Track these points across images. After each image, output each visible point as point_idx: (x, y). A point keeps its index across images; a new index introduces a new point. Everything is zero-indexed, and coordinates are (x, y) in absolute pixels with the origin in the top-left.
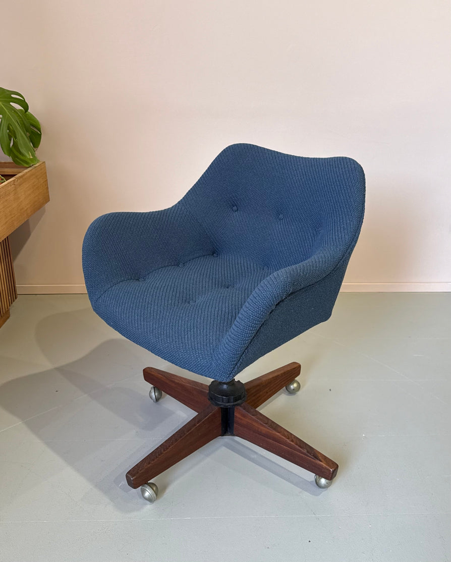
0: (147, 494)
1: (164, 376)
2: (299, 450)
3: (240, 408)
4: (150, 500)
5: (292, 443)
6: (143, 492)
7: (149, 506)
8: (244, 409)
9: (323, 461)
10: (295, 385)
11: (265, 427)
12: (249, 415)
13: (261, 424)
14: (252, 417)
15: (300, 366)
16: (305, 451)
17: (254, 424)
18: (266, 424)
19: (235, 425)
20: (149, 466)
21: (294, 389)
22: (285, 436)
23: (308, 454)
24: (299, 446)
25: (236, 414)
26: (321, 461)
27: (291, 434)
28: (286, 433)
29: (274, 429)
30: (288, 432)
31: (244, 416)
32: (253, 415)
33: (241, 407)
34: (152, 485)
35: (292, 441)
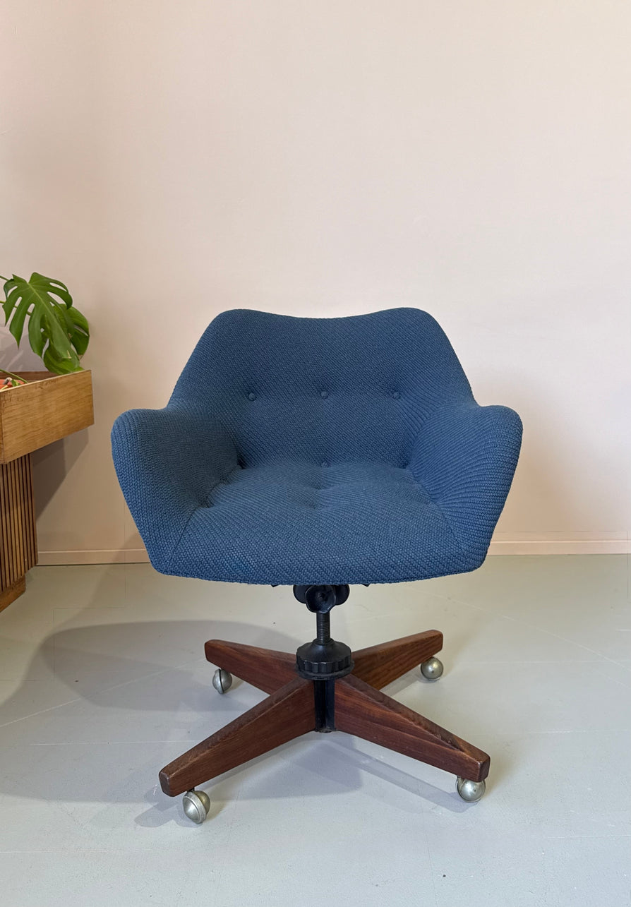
0: (192, 809)
1: (235, 649)
2: (429, 736)
3: (343, 681)
4: (197, 819)
5: (418, 727)
6: (186, 803)
7: (194, 829)
8: (349, 682)
9: (466, 750)
10: (435, 665)
11: (379, 707)
12: (356, 690)
13: (373, 703)
14: (361, 693)
15: (441, 636)
16: (438, 738)
17: (364, 704)
18: (381, 702)
19: (336, 712)
20: (195, 759)
21: (433, 672)
22: (408, 718)
23: (444, 742)
24: (430, 731)
25: (338, 693)
26: (463, 751)
27: (419, 715)
28: (411, 714)
29: (392, 709)
30: (414, 712)
31: (349, 694)
32: (361, 691)
33: (344, 679)
34: (200, 794)
35: (420, 724)
